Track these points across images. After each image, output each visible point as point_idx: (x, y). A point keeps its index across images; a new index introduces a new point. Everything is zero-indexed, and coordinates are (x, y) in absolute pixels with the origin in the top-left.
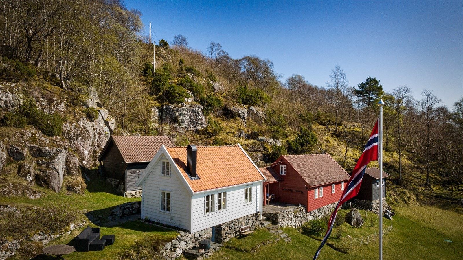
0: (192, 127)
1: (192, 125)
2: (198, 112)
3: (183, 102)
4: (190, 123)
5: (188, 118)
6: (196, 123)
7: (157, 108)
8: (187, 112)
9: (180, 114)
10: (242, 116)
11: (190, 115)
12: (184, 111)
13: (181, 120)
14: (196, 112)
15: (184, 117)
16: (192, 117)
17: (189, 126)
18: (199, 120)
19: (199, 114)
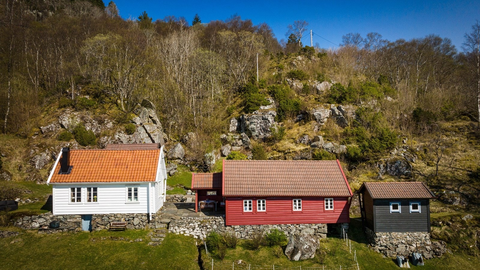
0: (262, 135)
1: (263, 133)
2: (267, 118)
3: (256, 110)
4: (260, 131)
5: (258, 126)
6: (266, 130)
7: (236, 119)
8: (258, 120)
9: (251, 123)
10: (318, 119)
11: (261, 123)
12: (254, 119)
13: (252, 128)
14: (266, 119)
15: (255, 125)
16: (263, 125)
17: (260, 134)
18: (268, 127)
19: (268, 121)
